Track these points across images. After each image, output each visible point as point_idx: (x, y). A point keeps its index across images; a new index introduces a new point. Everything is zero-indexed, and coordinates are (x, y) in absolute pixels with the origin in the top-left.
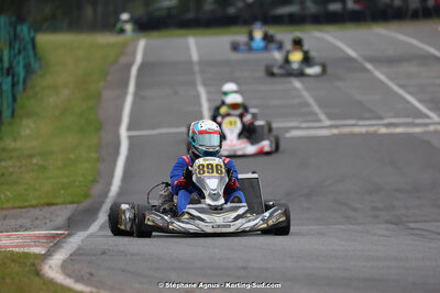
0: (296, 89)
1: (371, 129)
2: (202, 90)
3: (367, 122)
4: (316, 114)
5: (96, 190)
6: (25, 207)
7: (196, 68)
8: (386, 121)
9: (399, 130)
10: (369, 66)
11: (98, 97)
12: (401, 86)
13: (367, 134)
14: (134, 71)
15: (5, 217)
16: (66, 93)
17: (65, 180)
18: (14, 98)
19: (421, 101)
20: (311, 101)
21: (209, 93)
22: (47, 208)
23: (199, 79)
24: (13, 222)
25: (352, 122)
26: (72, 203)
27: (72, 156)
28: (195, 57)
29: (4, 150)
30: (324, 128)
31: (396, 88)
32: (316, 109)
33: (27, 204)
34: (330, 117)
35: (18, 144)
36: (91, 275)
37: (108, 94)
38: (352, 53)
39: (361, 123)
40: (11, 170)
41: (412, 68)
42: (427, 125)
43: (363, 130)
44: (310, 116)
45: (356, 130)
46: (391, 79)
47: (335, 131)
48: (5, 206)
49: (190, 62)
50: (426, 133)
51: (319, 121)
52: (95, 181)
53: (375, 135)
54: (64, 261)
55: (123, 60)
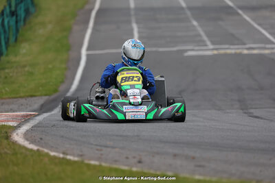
0: (194, 26)
1: (238, 51)
2: (135, 27)
3: (236, 47)
4: (204, 41)
5: (62, 88)
6: (17, 98)
7: (132, 13)
8: (248, 46)
9: (255, 52)
10: (240, 12)
11: (69, 30)
12: (259, 25)
13: (236, 54)
14: (93, 14)
15: (3, 104)
16: (50, 27)
17: (44, 81)
18: (17, 30)
19: (270, 34)
20: (202, 33)
21: (139, 28)
22: (30, 98)
23: (133, 19)
24: (6, 107)
25: (227, 46)
26: (46, 95)
27: (50, 66)
28: (132, 5)
29: (8, 62)
30: (209, 50)
31: (256, 26)
32: (205, 38)
33: (18, 96)
34: (213, 43)
35: (18, 59)
36: (41, 139)
37: (76, 28)
38: (231, 4)
39: (232, 47)
40: (11, 74)
41: (266, 13)
42: (273, 48)
43: (233, 51)
44: (201, 43)
45: (229, 51)
46: (254, 20)
47: (215, 52)
48: (4, 97)
49: (129, 9)
50: (272, 54)
51: (206, 45)
52: (62, 82)
53: (240, 54)
54: (27, 131)
55: (87, 7)
